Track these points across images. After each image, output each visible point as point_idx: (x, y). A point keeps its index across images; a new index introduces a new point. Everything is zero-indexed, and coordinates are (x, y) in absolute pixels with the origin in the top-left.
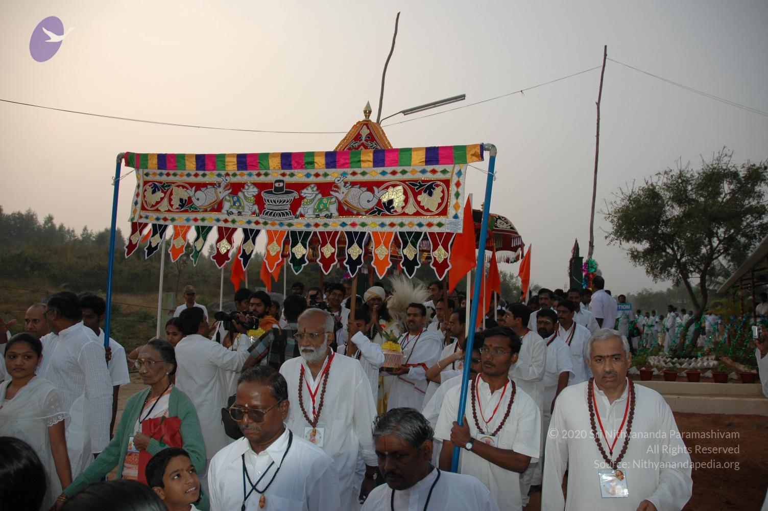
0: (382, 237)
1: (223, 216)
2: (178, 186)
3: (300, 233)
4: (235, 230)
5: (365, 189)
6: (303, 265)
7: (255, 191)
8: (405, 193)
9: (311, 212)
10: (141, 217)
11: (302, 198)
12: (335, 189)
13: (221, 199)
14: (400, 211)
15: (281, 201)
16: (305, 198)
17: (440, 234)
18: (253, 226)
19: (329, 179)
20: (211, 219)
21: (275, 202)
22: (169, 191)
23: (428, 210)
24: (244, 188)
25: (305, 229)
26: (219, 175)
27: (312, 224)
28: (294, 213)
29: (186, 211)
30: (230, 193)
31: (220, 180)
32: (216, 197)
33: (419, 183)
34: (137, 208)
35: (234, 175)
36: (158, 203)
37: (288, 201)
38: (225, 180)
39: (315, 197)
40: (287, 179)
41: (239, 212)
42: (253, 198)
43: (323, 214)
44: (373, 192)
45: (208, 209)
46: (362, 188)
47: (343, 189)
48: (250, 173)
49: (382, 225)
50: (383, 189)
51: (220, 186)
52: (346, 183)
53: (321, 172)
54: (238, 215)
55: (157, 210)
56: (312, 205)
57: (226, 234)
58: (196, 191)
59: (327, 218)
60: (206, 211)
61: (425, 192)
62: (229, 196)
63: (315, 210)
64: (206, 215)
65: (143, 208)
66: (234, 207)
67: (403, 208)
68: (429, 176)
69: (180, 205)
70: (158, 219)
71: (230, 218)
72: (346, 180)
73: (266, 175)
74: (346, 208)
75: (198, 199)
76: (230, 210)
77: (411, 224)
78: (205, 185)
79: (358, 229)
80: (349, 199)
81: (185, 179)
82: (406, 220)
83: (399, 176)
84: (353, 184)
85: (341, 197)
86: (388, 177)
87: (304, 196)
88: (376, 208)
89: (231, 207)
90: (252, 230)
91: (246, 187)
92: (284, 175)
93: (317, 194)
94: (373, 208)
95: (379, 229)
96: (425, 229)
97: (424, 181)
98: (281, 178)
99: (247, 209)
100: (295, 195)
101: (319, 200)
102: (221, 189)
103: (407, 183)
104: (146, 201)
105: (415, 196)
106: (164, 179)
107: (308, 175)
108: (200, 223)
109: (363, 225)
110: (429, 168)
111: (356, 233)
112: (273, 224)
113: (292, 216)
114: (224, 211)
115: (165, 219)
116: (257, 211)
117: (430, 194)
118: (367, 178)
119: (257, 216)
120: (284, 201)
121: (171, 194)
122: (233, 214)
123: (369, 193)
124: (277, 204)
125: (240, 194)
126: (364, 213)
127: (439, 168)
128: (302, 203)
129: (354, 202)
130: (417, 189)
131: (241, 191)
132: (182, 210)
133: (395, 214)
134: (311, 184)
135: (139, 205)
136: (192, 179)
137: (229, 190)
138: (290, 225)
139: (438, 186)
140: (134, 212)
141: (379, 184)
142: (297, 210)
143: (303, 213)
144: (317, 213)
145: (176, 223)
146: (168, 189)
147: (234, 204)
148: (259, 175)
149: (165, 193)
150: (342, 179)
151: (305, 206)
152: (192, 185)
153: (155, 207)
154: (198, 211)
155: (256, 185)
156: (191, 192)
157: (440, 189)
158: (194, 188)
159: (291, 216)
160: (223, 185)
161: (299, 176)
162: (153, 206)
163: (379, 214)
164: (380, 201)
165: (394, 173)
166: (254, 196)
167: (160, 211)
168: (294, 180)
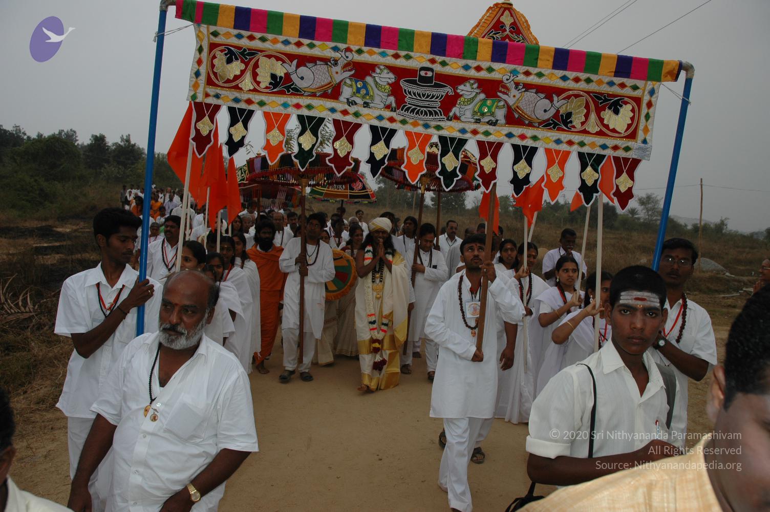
0: (557, 156)
1: (340, 106)
2: (269, 57)
3: (452, 139)
4: (358, 126)
5: (542, 96)
6: (455, 179)
7: (390, 77)
8: (587, 107)
9: (468, 114)
10: (207, 95)
11: (458, 96)
12: (503, 90)
13: (338, 82)
14: (579, 127)
15: (428, 96)
16: (461, 96)
17: (626, 160)
18: (386, 124)
19: (495, 76)
20: (321, 108)
21: (419, 95)
22: (252, 63)
23: (614, 131)
24: (374, 71)
25: (458, 135)
26: (336, 49)
27: (469, 130)
28: (446, 114)
29: (281, 93)
30: (352, 76)
31: (337, 55)
32: (329, 78)
33: (605, 97)
34: (200, 82)
35: (360, 52)
36: (236, 77)
37: (437, 97)
38: (345, 58)
39: (475, 96)
40: (437, 68)
41: (365, 103)
42: (388, 87)
43: (486, 119)
44: (552, 101)
45: (318, 94)
46: (540, 95)
47: (513, 92)
48: (383, 52)
49: (558, 142)
50: (564, 99)
51: (336, 63)
52: (517, 84)
53: (485, 65)
54: (364, 107)
55: (237, 88)
56: (471, 106)
57: (346, 130)
58: (298, 66)
59: (490, 124)
60: (313, 95)
61: (610, 108)
62: (351, 80)
63: (475, 113)
64: (315, 102)
65: (210, 82)
66: (357, 95)
67: (583, 123)
68: (616, 90)
69: (271, 83)
70: (237, 100)
71: (352, 109)
72: (517, 79)
73: (408, 57)
74: (516, 116)
75: (302, 78)
76: (352, 99)
77: (593, 145)
78: (313, 60)
79: (529, 143)
80: (522, 105)
81: (280, 47)
82: (587, 139)
83: (582, 85)
84: (528, 87)
85: (511, 101)
86: (570, 84)
87: (461, 93)
88: (552, 120)
89: (354, 94)
90: (384, 130)
91: (378, 71)
92: (433, 61)
93: (477, 93)
94: (548, 120)
95: (553, 146)
96: (608, 152)
97: (609, 95)
98: (429, 65)
99: (377, 100)
100: (448, 90)
101: (481, 101)
102: (338, 68)
103: (591, 94)
104: (215, 74)
105: (598, 111)
106: (245, 43)
107: (466, 67)
108: (305, 112)
109: (535, 138)
110: (618, 80)
111: (525, 147)
112: (415, 124)
113: (443, 116)
114: (342, 98)
115: (249, 102)
116: (394, 105)
117: (616, 112)
118: (544, 81)
119: (392, 111)
120: (433, 97)
121: (256, 66)
122: (356, 104)
123: (547, 101)
124: (423, 99)
125: (369, 79)
126: (537, 125)
127: (629, 82)
128: (458, 102)
129: (527, 110)
130: (601, 103)
131: (371, 75)
132: (274, 90)
133: (573, 129)
134: (470, 79)
135: (203, 78)
136: (292, 49)
137: (350, 70)
138: (438, 128)
139: (626, 103)
140: (195, 86)
141: (559, 91)
142: (450, 110)
143: (458, 114)
144: (478, 118)
145: (266, 109)
146: (251, 60)
147: (358, 90)
148: (396, 56)
149: (247, 64)
150: (512, 78)
151: (463, 107)
152: (291, 57)
153: (233, 83)
154: (302, 95)
155: (392, 69)
156: (291, 67)
157: (629, 107)
158: (295, 62)
159: (441, 117)
160: (341, 63)
161: (454, 67)
162: (228, 81)
163: (554, 128)
164: (558, 111)
165: (577, 80)
166: (389, 84)
167: (241, 89)
168: (447, 70)
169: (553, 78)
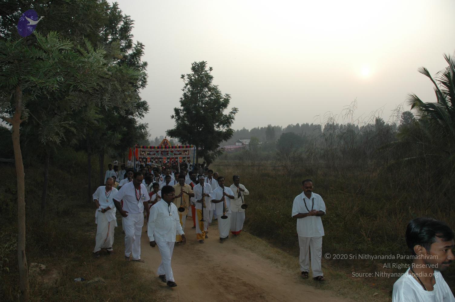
1: (155, 156)
4: (158, 158)
6: (169, 162)
9: (170, 155)
11: (168, 153)
18: (161, 157)
19: (172, 150)
21: (164, 153)
26: (154, 150)
30: (157, 152)
33: (185, 150)
35: (157, 149)
36: (143, 154)
39: (170, 153)
40: (166, 150)
48: (159, 149)
49: (180, 156)
58: (150, 152)
64: (153, 156)
65: (140, 155)
70: (144, 157)
78: (152, 151)
79: (177, 157)
80: (176, 153)
82: (184, 155)
83: (182, 150)
84: (176, 151)
85: (174, 153)
88: (179, 154)
105: (185, 152)
106: (144, 150)
118: (178, 150)
120: (166, 153)
127: (187, 148)
134: (170, 151)
136: (149, 150)
138: (167, 157)
141: (180, 151)
148: (161, 149)
154: (151, 155)
155: (161, 151)
157: (188, 151)
161: (168, 150)
168: (167, 150)
169: (179, 149)
